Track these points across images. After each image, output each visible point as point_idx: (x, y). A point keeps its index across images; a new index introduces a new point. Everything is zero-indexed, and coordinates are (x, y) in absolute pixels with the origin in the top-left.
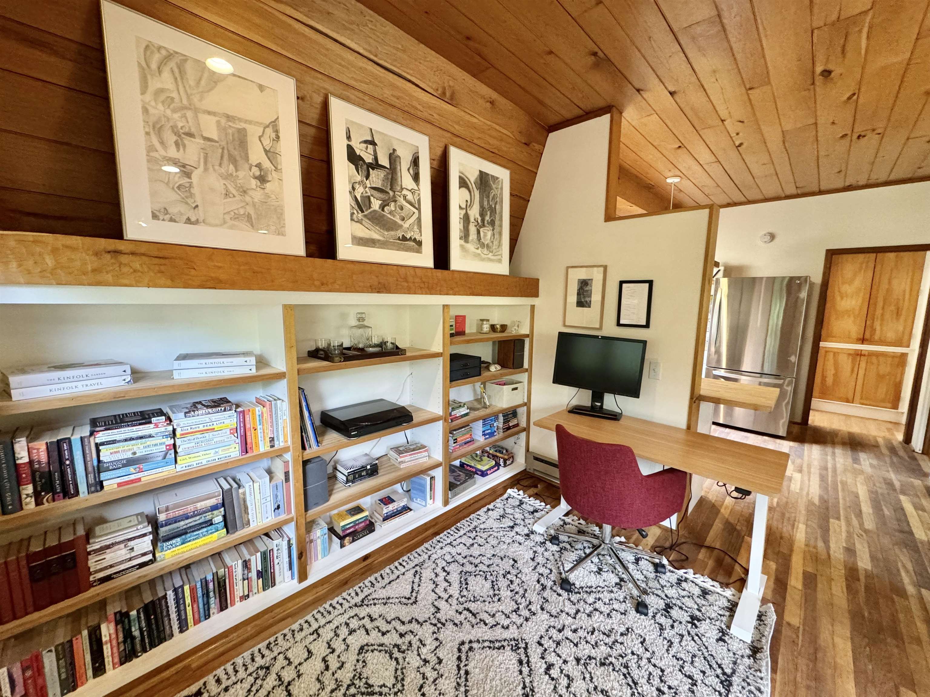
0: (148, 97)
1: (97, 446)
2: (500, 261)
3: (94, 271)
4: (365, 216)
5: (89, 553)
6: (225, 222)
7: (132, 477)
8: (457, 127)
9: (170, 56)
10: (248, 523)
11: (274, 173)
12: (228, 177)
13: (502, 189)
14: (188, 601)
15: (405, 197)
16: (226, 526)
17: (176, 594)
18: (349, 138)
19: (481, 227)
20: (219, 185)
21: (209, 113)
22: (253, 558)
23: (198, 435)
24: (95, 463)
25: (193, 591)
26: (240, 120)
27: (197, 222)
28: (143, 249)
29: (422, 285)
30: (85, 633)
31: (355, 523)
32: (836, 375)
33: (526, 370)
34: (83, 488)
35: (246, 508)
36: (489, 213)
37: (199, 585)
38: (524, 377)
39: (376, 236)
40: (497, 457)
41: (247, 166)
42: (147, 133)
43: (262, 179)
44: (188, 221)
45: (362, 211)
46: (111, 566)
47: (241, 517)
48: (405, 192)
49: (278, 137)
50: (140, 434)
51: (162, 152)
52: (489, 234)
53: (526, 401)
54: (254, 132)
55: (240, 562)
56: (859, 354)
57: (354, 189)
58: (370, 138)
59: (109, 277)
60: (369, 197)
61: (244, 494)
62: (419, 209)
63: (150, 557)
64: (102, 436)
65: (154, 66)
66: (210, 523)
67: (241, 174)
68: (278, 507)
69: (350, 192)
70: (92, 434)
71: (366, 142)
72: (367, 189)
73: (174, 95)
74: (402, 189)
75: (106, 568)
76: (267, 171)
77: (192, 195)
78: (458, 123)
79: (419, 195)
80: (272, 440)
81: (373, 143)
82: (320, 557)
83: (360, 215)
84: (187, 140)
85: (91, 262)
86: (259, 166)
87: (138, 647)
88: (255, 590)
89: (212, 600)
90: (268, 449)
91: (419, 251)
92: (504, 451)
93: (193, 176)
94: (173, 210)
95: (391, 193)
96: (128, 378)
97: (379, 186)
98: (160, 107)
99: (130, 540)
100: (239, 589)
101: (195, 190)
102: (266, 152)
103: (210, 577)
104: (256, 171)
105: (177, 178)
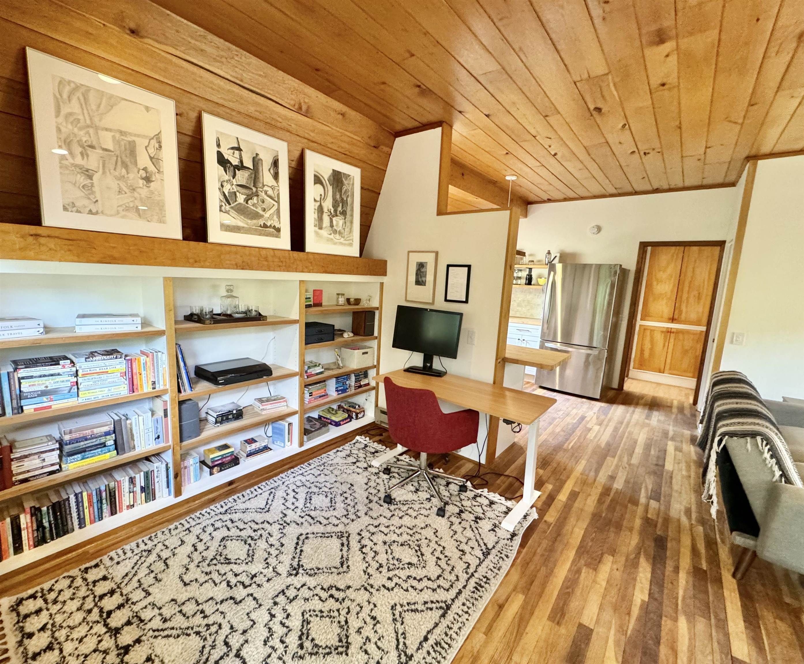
0: (61, 119)
1: (19, 379)
2: (351, 245)
3: (21, 249)
4: (232, 208)
5: (12, 460)
6: (118, 213)
7: (45, 405)
8: (312, 134)
9: (77, 88)
10: (134, 448)
11: (157, 175)
12: (121, 178)
13: (353, 184)
14: (86, 504)
15: (266, 192)
16: (116, 449)
17: (77, 498)
18: (219, 145)
19: (333, 216)
20: (114, 184)
21: (107, 130)
22: (137, 476)
23: (96, 376)
24: (18, 392)
25: (90, 497)
26: (130, 134)
27: (97, 213)
28: (57, 233)
29: (280, 264)
30: (8, 520)
31: (223, 457)
32: (652, 349)
33: (376, 338)
34: (8, 410)
35: (132, 435)
36: (341, 205)
37: (94, 493)
38: (374, 344)
39: (241, 224)
40: (351, 411)
41: (136, 170)
42: (60, 147)
43: (148, 179)
44: (90, 212)
45: (230, 204)
46: (28, 471)
47: (128, 442)
48: (266, 188)
49: (160, 147)
50: (51, 372)
51: (71, 161)
52: (341, 222)
53: (375, 364)
54: (141, 144)
55: (127, 478)
56: (669, 331)
57: (222, 186)
58: (236, 146)
59: (32, 253)
60: (235, 193)
61: (131, 424)
62: (278, 202)
63: (57, 467)
64: (22, 372)
65: (65, 96)
66: (104, 445)
67: (131, 176)
68: (158, 437)
69: (219, 189)
70: (15, 370)
71: (233, 148)
72: (234, 186)
73: (81, 117)
74: (264, 186)
75: (24, 472)
76: (151, 174)
77: (93, 193)
78: (313, 131)
79: (278, 190)
80: (154, 383)
81: (239, 149)
82: (192, 480)
83: (228, 207)
84: (89, 151)
85: (19, 242)
86: (145, 169)
87: (48, 535)
88: (139, 502)
89: (105, 506)
90: (151, 390)
91: (278, 236)
92: (357, 407)
93: (94, 178)
94: (79, 204)
95: (254, 189)
96: (42, 330)
97: (244, 183)
98: (70, 126)
99: (42, 452)
100: (126, 499)
101: (96, 189)
102: (151, 158)
103: (103, 488)
104: (143, 174)
105: (82, 180)
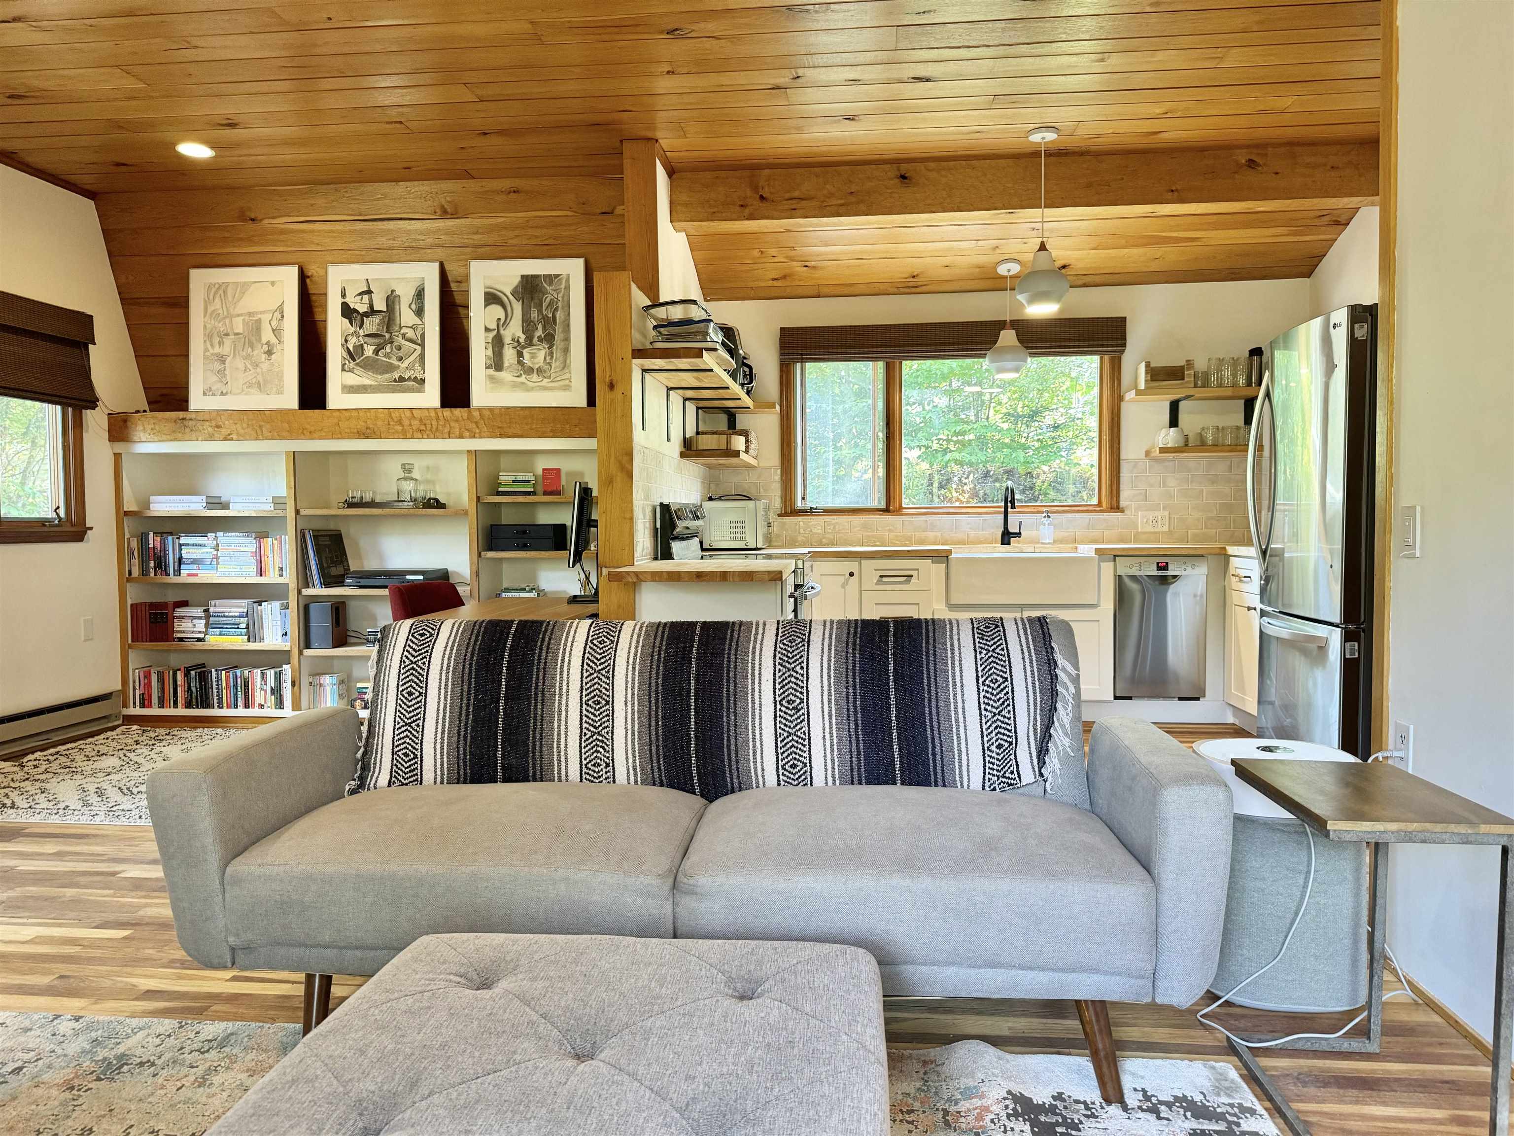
0: (207, 317)
1: (179, 545)
2: (567, 388)
3: (172, 432)
4: (357, 364)
5: (174, 617)
6: (243, 391)
7: (195, 572)
10: (264, 638)
11: (278, 346)
12: (248, 357)
13: (567, 288)
14: (224, 684)
15: (404, 336)
16: (248, 634)
17: (217, 674)
18: (344, 296)
19: (524, 347)
20: (241, 364)
21: (239, 315)
22: (268, 674)
24: (178, 557)
25: (227, 678)
26: (257, 313)
27: (227, 393)
34: (171, 571)
35: (262, 624)
36: (540, 327)
37: (231, 676)
39: (367, 382)
41: (260, 346)
42: (205, 341)
43: (269, 353)
44: (222, 394)
45: (354, 360)
47: (259, 630)
48: (404, 330)
49: (283, 317)
50: (199, 544)
51: (211, 351)
54: (266, 318)
55: (259, 672)
57: (346, 341)
58: (365, 289)
59: (180, 435)
60: (362, 345)
61: (261, 611)
62: (422, 345)
63: (203, 636)
64: (182, 540)
65: (211, 297)
66: (237, 626)
67: (255, 353)
68: (286, 634)
69: (343, 345)
71: (362, 294)
72: (360, 338)
73: (220, 311)
74: (401, 328)
75: (181, 631)
76: (273, 346)
77: (225, 375)
79: (423, 328)
80: (281, 570)
81: (369, 292)
82: (328, 704)
83: (352, 364)
84: (225, 339)
85: (172, 427)
86: (268, 343)
87: (194, 701)
88: (269, 704)
89: (240, 694)
91: (421, 391)
93: (227, 362)
94: (213, 387)
95: (387, 336)
96: (205, 505)
97: (374, 332)
98: (213, 322)
100: (258, 696)
101: (227, 372)
102: (273, 330)
103: (238, 674)
104: (266, 348)
105: (217, 366)
